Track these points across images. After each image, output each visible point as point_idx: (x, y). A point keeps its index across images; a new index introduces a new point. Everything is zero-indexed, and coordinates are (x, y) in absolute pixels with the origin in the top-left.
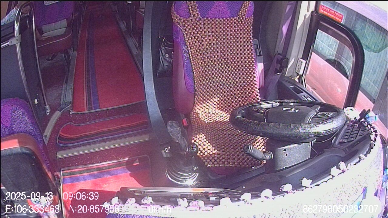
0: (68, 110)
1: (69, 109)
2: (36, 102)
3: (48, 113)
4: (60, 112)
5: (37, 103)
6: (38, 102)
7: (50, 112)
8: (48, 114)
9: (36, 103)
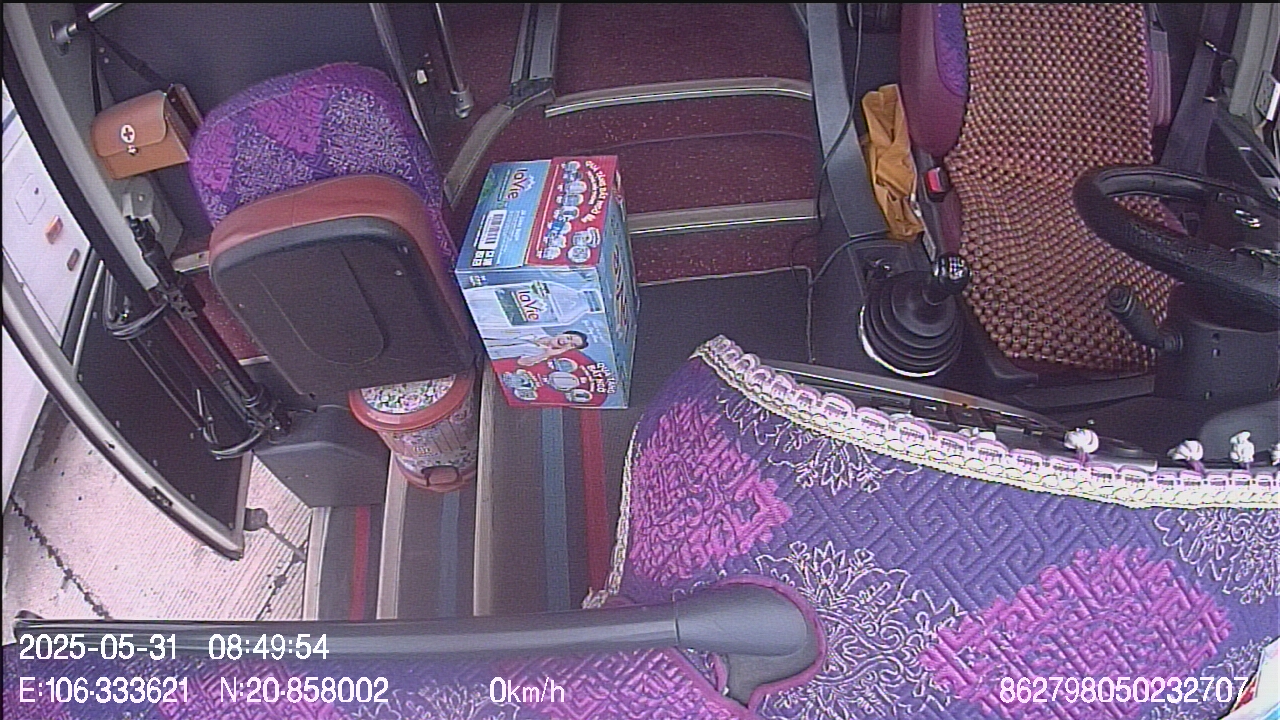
0: (540, 105)
1: (542, 102)
2: (422, 78)
3: (463, 111)
4: (512, 112)
5: (425, 80)
6: (427, 77)
7: (471, 112)
8: (464, 115)
9: (421, 82)
